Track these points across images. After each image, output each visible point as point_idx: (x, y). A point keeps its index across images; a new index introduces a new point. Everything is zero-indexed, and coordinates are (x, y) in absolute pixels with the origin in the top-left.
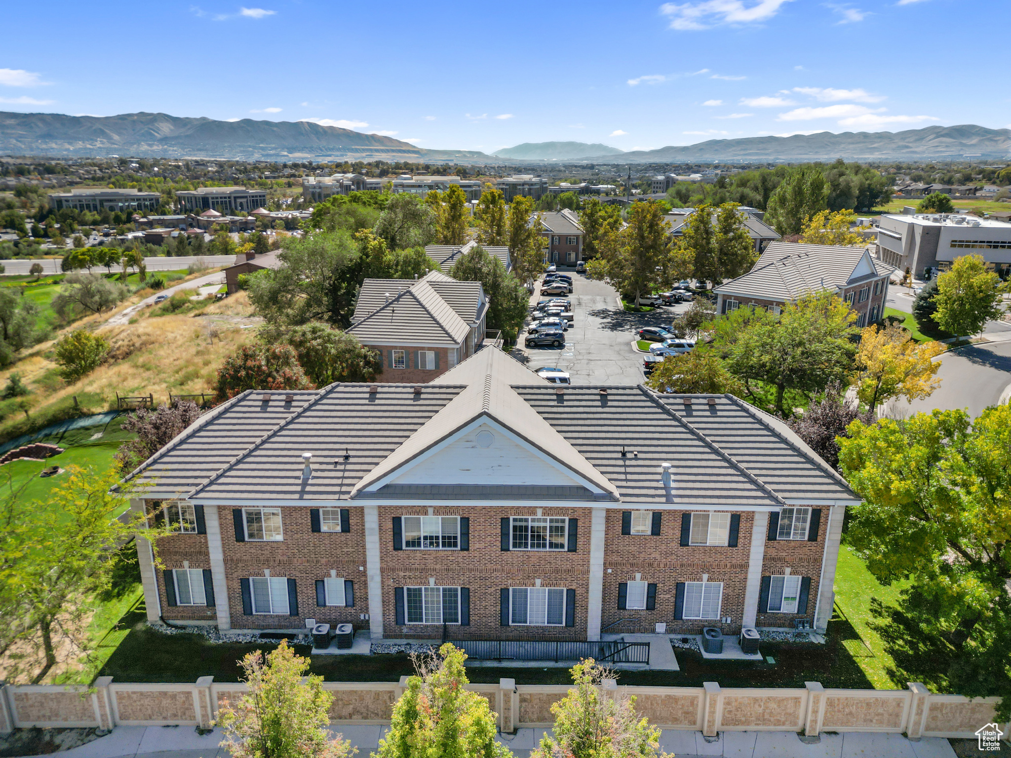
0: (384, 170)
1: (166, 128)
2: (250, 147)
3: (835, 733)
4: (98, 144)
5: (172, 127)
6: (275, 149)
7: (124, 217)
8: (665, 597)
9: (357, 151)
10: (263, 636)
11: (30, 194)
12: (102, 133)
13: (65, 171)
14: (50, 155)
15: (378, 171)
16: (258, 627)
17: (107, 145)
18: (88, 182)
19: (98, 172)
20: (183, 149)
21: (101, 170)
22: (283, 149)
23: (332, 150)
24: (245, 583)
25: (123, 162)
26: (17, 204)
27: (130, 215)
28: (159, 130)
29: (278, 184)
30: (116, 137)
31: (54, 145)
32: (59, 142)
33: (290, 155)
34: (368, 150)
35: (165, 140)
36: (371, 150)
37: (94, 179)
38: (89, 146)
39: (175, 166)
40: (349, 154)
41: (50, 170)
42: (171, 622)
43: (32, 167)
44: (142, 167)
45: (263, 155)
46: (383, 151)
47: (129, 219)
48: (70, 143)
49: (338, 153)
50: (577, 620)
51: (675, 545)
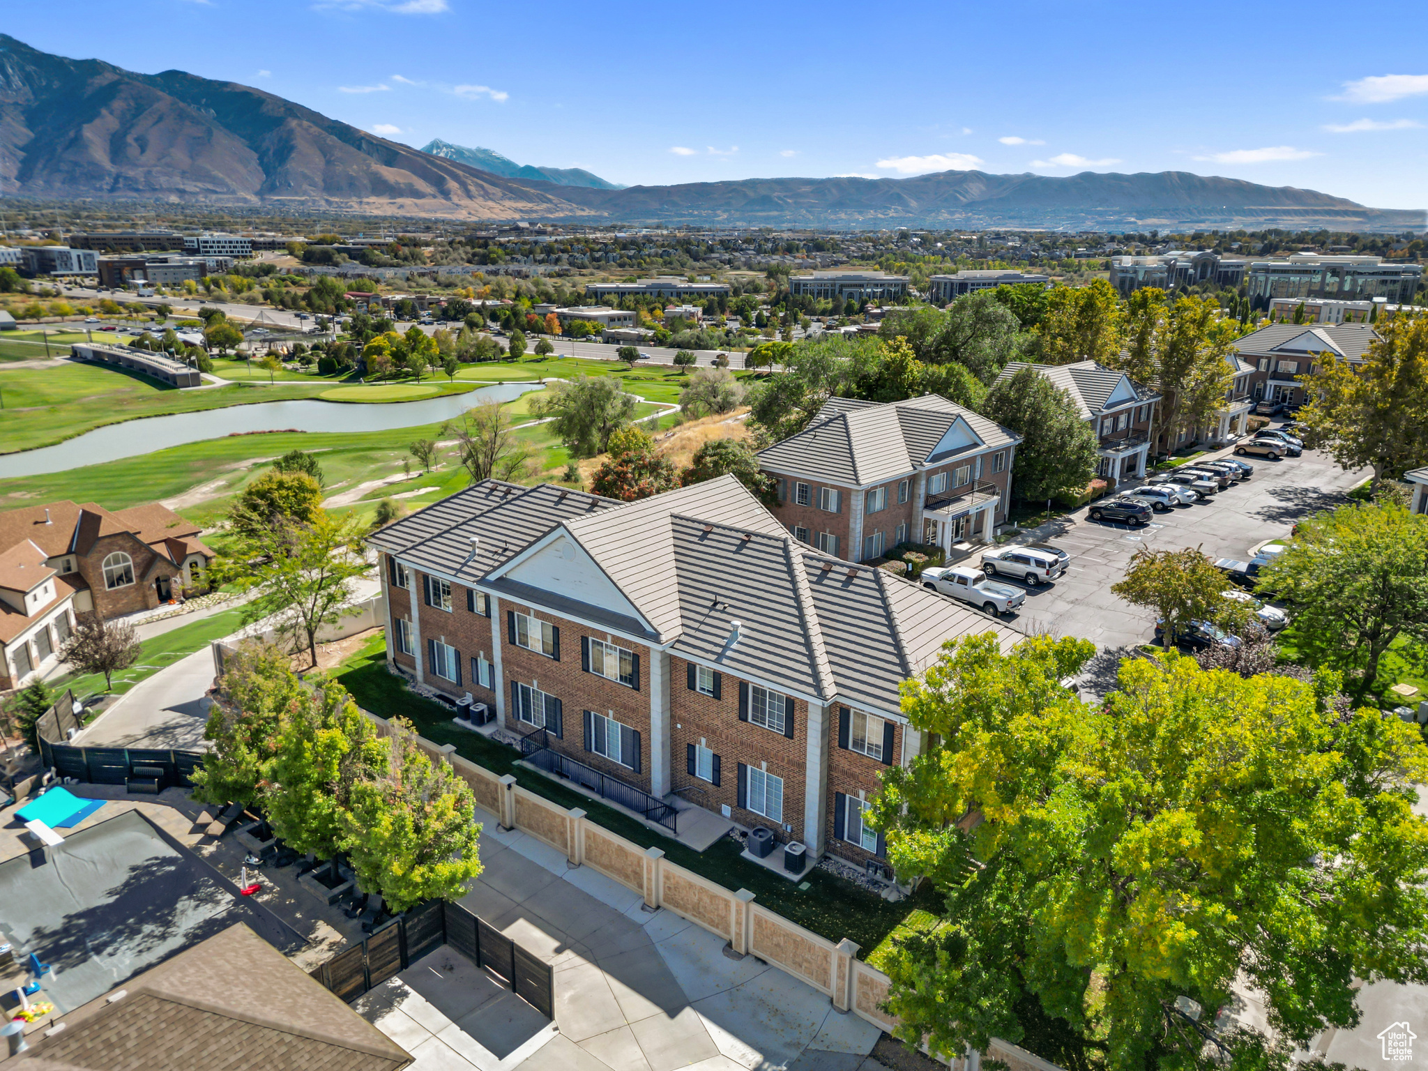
0: (1272, 244)
1: (975, 190)
2: (1082, 211)
3: (764, 962)
4: (892, 213)
5: (984, 188)
6: (1118, 213)
7: (857, 306)
8: (729, 775)
9: (1251, 213)
10: (440, 697)
11: (780, 276)
12: (898, 199)
13: (835, 247)
14: (831, 227)
15: (1260, 245)
16: (438, 688)
17: (902, 214)
18: (855, 261)
19: (871, 249)
20: (991, 217)
21: (874, 246)
22: (1130, 213)
23: (1210, 212)
24: (431, 643)
25: (904, 236)
26: (764, 287)
27: (864, 303)
28: (967, 192)
29: (1089, 266)
30: (913, 204)
31: (843, 216)
32: (849, 211)
33: (1140, 222)
34: (1269, 212)
35: (971, 206)
36: (1277, 212)
37: (863, 258)
38: (880, 216)
39: (966, 241)
40: (1236, 218)
41: (819, 247)
42: (400, 666)
43: (802, 244)
44: (924, 241)
45: (1098, 223)
46: (1297, 213)
47: (862, 309)
48: (860, 213)
49: (1218, 218)
50: (643, 767)
51: (734, 716)
